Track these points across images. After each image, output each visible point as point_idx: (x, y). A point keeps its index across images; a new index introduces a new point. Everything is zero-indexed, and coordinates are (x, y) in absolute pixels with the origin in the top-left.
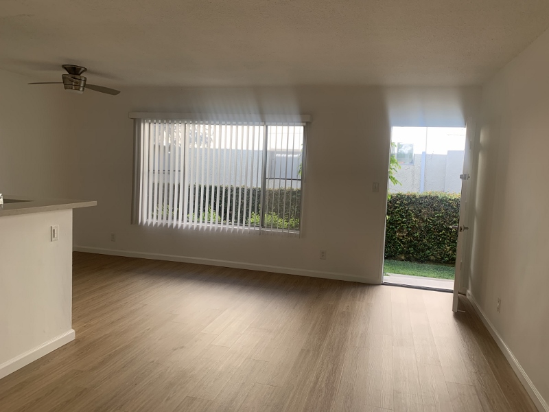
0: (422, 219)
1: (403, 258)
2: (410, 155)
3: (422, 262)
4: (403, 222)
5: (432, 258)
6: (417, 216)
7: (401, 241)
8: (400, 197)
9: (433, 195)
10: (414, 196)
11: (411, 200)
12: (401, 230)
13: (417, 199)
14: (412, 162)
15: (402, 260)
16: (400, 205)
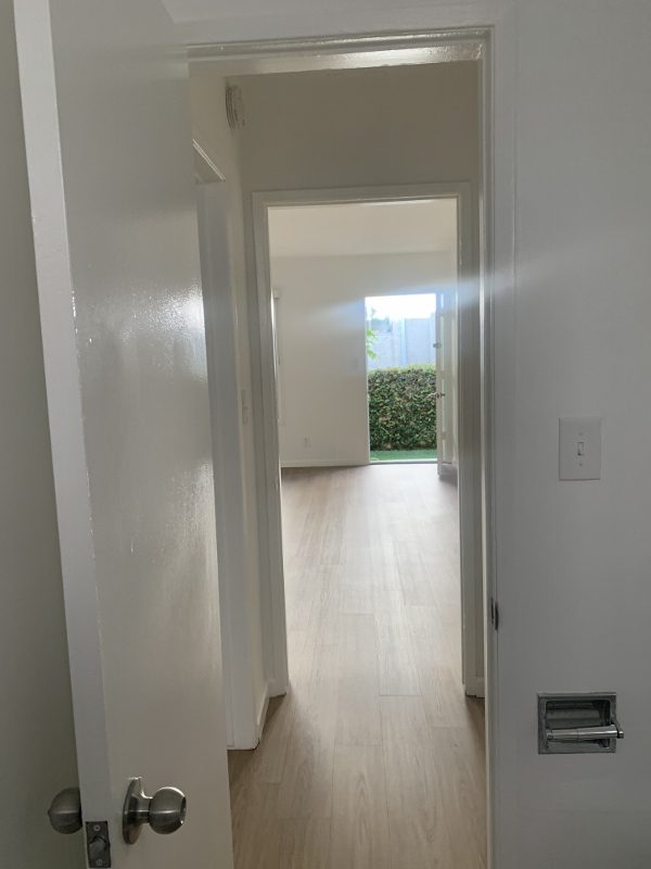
0: (407, 398)
1: (389, 446)
2: (387, 321)
3: (411, 449)
4: (385, 405)
5: (422, 443)
6: (401, 396)
7: (385, 426)
8: (379, 375)
9: (416, 369)
10: (396, 372)
11: (393, 378)
12: (384, 415)
13: (399, 375)
14: (390, 330)
15: (389, 450)
16: (381, 384)
